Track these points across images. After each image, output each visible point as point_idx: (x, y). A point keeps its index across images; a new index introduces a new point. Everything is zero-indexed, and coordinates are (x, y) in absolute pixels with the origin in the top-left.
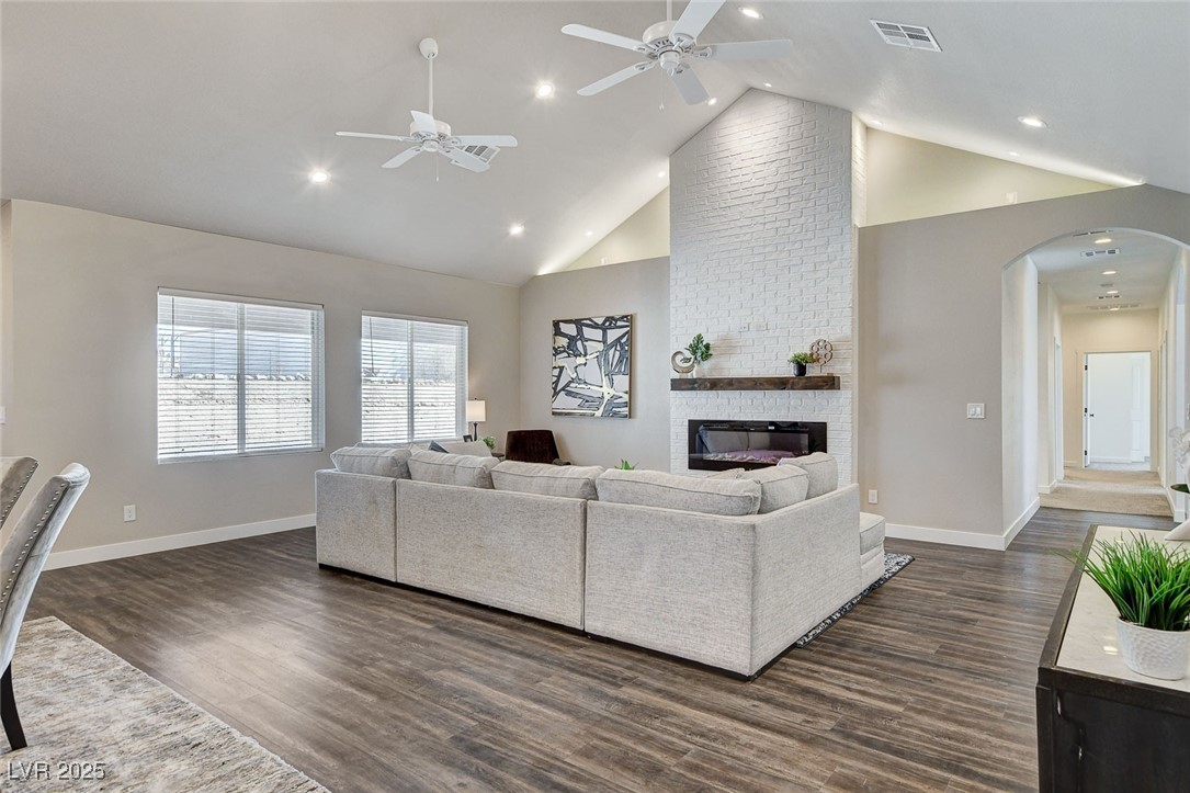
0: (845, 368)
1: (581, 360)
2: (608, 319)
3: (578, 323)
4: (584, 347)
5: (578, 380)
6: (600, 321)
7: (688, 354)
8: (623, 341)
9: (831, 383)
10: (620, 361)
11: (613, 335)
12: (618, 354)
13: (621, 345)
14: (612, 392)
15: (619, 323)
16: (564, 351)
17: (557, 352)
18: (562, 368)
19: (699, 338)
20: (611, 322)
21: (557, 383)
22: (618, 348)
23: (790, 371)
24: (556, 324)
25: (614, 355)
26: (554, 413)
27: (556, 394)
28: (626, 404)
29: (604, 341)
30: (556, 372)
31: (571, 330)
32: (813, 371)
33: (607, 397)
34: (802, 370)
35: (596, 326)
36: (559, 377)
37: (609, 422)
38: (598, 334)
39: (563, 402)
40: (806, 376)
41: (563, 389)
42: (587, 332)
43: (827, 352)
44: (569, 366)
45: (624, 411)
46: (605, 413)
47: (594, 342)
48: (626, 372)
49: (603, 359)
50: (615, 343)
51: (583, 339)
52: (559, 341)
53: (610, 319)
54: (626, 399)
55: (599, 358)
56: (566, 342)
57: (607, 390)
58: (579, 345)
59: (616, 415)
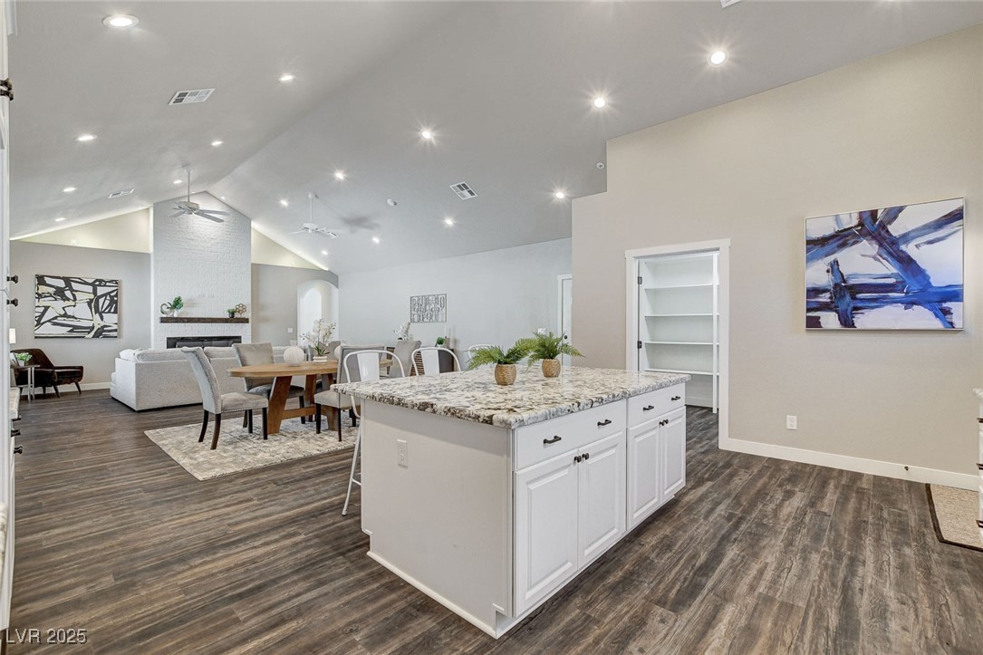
0: (250, 315)
1: (67, 303)
2: (97, 280)
3: (67, 280)
4: (74, 296)
5: (65, 315)
6: (91, 281)
7: (170, 306)
8: (112, 294)
9: (246, 321)
10: (110, 305)
11: (101, 291)
12: (107, 302)
13: (112, 298)
14: (102, 324)
15: (108, 284)
16: (51, 296)
17: (40, 296)
18: (46, 308)
19: (178, 299)
20: (101, 282)
21: (41, 317)
22: (108, 298)
24: (41, 280)
25: (104, 303)
26: (36, 337)
27: (39, 323)
28: (116, 330)
29: (95, 292)
30: (41, 310)
31: (61, 284)
32: (237, 315)
33: (97, 327)
34: (233, 313)
35: (86, 283)
36: (43, 314)
37: (96, 340)
38: (89, 288)
39: (47, 329)
40: (233, 318)
41: (49, 321)
42: (75, 286)
43: (242, 308)
44: (57, 307)
45: (115, 334)
46: (97, 336)
47: (85, 293)
48: (115, 312)
49: (93, 304)
50: (105, 295)
51: (72, 290)
52: (43, 289)
53: (101, 281)
54: (115, 327)
55: (89, 303)
56: (52, 290)
57: (97, 322)
58: (68, 293)
59: (105, 337)
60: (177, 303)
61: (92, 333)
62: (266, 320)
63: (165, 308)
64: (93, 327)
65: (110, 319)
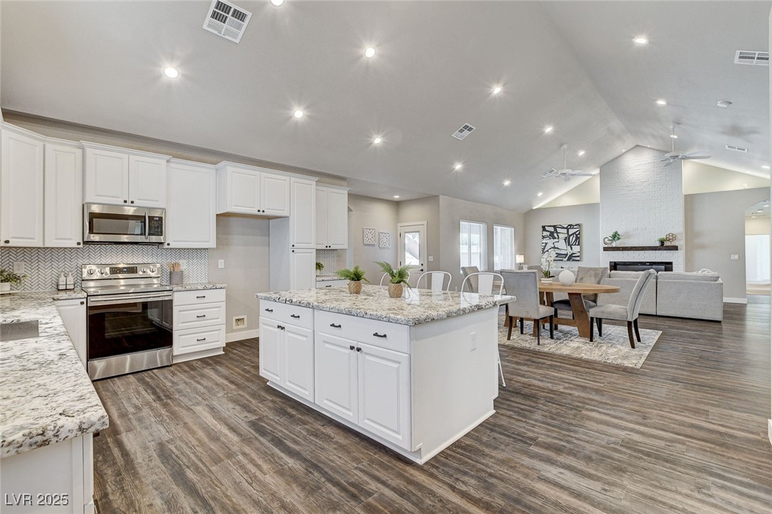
0: (680, 243)
1: (557, 240)
2: (569, 225)
3: (555, 227)
4: (558, 235)
5: (554, 248)
6: (565, 226)
7: (611, 239)
8: (577, 233)
9: (675, 248)
10: (576, 240)
11: (571, 231)
12: (574, 238)
13: (577, 235)
14: (572, 252)
15: (575, 227)
16: (548, 237)
17: (544, 237)
18: (546, 244)
19: (616, 233)
21: (544, 249)
22: (575, 236)
23: (658, 244)
24: (544, 227)
25: (573, 239)
27: (544, 253)
28: (578, 256)
29: (568, 233)
30: (544, 245)
31: (552, 229)
32: (667, 244)
33: (569, 254)
34: (662, 242)
35: (564, 228)
36: (545, 246)
37: (568, 262)
38: (565, 231)
40: (663, 246)
41: (547, 251)
42: (559, 230)
43: (674, 237)
44: (550, 242)
45: (578, 258)
46: (569, 260)
47: (563, 234)
48: (579, 245)
49: (567, 240)
50: (573, 234)
51: (557, 233)
52: (546, 234)
53: (571, 225)
54: (578, 254)
55: (565, 240)
56: (548, 234)
57: (569, 252)
58: (555, 235)
59: (574, 260)
60: (615, 236)
61: (567, 258)
62: (702, 247)
63: (606, 240)
64: (567, 255)
65: (576, 249)
